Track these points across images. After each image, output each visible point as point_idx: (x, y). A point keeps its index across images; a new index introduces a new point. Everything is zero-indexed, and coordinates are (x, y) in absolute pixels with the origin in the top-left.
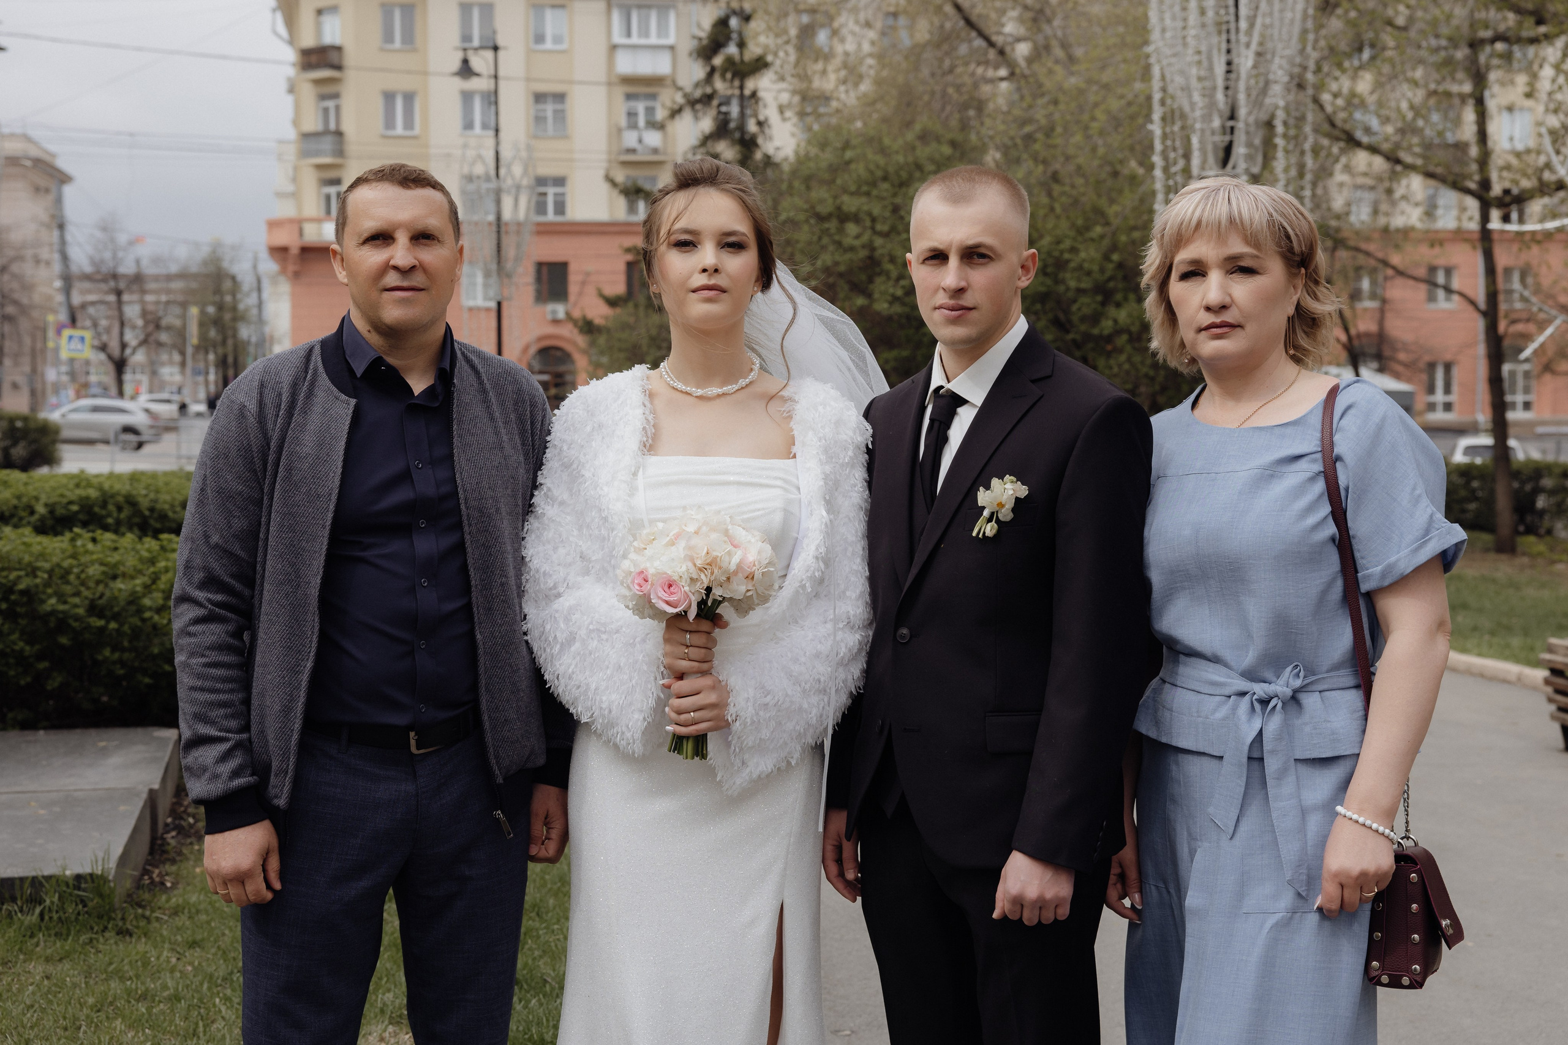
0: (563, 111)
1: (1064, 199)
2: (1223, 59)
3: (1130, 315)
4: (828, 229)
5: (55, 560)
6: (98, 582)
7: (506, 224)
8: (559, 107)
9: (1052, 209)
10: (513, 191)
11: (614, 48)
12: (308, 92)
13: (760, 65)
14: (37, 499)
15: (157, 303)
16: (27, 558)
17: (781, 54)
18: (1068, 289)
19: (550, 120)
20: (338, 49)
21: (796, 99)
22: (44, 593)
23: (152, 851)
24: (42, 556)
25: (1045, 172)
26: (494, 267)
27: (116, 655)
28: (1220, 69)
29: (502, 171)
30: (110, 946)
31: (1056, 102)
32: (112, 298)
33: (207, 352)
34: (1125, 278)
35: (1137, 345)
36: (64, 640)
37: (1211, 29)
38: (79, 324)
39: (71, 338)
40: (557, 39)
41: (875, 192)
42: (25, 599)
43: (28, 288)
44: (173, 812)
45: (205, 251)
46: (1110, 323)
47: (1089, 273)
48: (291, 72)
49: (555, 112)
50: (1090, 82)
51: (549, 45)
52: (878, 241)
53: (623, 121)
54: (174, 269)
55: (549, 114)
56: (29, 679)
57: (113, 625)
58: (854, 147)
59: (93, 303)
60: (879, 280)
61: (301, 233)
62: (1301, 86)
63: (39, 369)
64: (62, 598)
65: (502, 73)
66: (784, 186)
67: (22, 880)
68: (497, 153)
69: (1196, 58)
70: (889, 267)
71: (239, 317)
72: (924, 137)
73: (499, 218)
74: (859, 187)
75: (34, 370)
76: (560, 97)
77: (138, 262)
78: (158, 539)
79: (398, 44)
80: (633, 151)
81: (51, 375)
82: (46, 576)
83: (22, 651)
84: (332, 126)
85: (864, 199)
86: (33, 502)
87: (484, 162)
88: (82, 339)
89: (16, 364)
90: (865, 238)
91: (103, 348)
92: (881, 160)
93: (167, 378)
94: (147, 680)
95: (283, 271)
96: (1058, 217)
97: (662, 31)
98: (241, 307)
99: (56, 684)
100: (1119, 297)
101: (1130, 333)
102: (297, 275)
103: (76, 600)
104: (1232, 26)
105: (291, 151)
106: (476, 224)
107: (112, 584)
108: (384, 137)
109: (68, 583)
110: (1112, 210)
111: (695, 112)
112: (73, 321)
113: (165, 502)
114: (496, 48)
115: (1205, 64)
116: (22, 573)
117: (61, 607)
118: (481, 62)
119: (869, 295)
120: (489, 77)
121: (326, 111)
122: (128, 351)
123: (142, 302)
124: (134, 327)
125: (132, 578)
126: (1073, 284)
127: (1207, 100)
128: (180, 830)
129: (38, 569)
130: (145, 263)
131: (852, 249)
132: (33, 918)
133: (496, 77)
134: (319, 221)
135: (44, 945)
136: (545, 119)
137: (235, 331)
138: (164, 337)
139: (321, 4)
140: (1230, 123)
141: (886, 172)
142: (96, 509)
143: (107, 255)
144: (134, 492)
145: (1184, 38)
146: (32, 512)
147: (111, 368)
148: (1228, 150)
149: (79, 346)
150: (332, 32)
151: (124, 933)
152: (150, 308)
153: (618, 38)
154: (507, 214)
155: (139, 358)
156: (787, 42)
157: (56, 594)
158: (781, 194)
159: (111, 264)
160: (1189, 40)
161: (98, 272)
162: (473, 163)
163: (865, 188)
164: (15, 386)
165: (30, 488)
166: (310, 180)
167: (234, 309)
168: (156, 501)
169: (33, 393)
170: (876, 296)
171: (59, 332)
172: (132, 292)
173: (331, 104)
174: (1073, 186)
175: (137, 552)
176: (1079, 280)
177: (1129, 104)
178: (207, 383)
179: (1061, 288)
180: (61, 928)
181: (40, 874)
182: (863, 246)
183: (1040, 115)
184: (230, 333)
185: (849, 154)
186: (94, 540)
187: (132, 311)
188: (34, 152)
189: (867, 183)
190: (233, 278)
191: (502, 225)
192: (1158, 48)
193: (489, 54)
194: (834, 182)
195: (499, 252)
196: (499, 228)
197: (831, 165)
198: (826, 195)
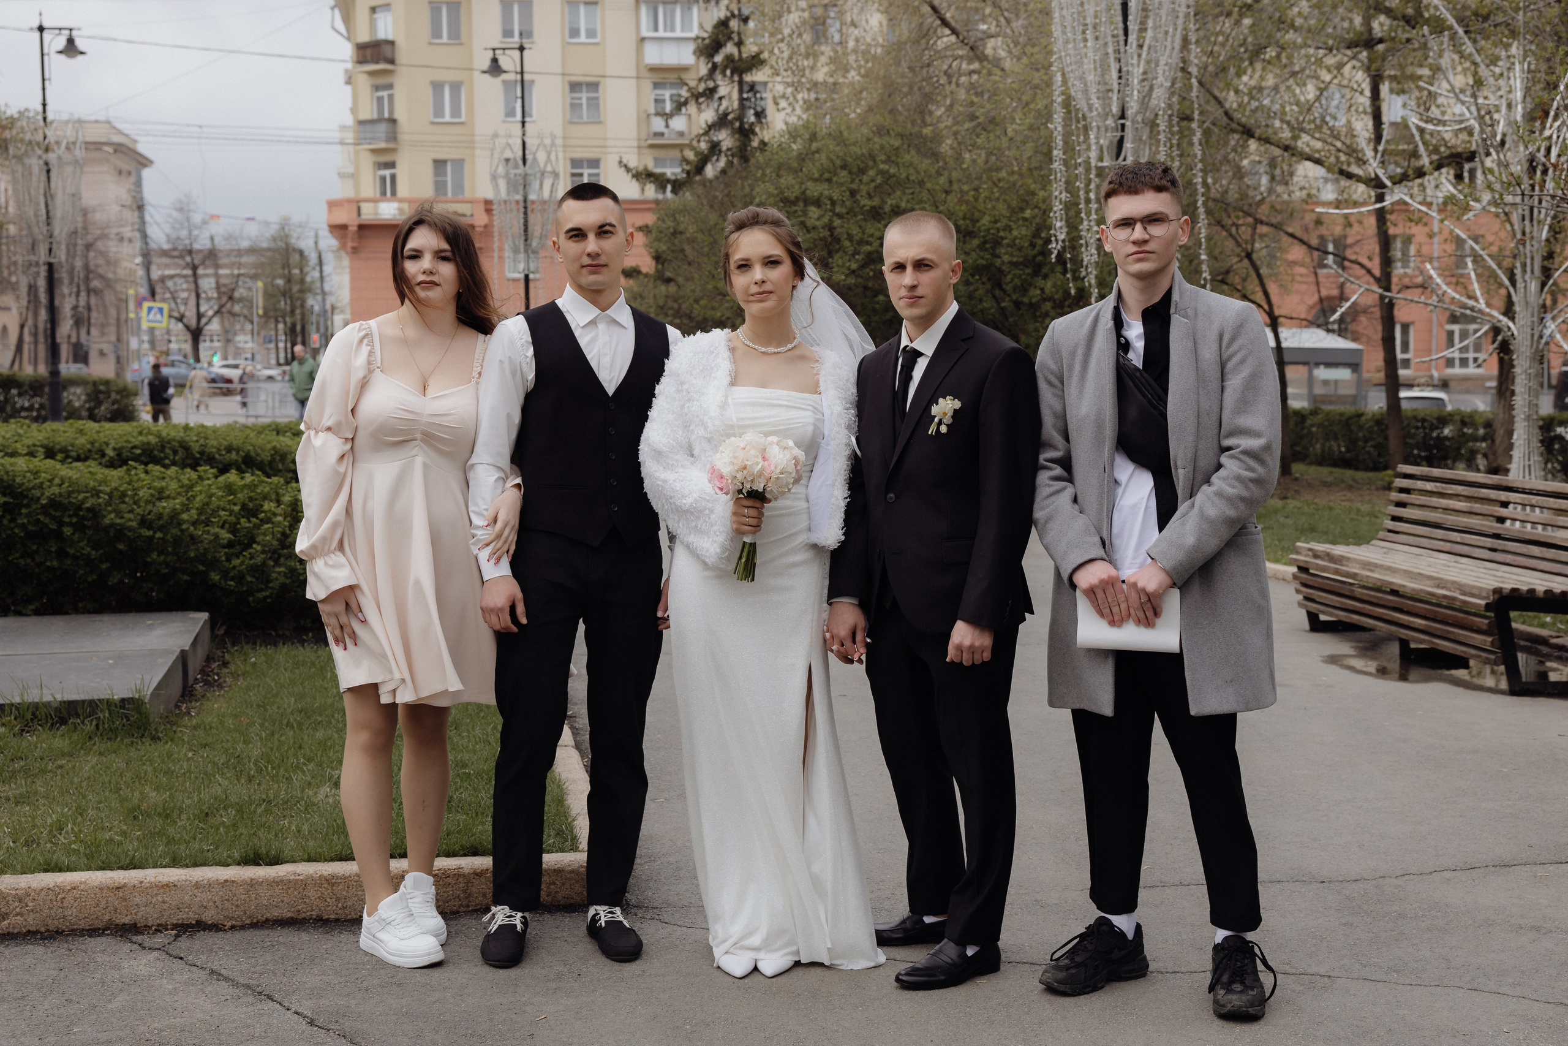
0: (597, 98)
1: (1001, 184)
3: (1054, 286)
4: (795, 212)
5: (113, 485)
6: (148, 502)
7: (532, 204)
8: (594, 95)
10: (538, 175)
11: (643, 39)
12: (364, 82)
13: (756, 61)
14: (107, 444)
15: (232, 275)
16: (92, 484)
17: (776, 51)
18: (1003, 262)
19: (585, 107)
20: (392, 43)
21: (789, 90)
22: (105, 510)
23: (183, 696)
24: (104, 482)
26: (522, 243)
27: (162, 558)
29: (529, 159)
30: (147, 748)
32: (189, 272)
33: (277, 322)
36: (121, 546)
38: (157, 297)
39: (150, 309)
40: (591, 33)
41: (835, 179)
42: (90, 515)
43: (112, 263)
44: (202, 671)
45: (274, 229)
46: (1038, 292)
47: (1020, 249)
48: (349, 66)
49: (588, 99)
51: (583, 38)
52: (837, 222)
53: (651, 108)
54: (245, 244)
55: (584, 101)
56: (95, 577)
57: (159, 535)
58: (820, 139)
59: (172, 277)
60: (837, 257)
61: (359, 214)
63: (125, 337)
64: (119, 514)
65: (526, 69)
67: (83, 701)
68: (524, 142)
71: (305, 289)
73: (525, 201)
74: (821, 175)
75: (119, 340)
76: (594, 86)
77: (212, 238)
78: (196, 471)
79: (445, 39)
80: (662, 134)
81: (134, 343)
82: (106, 497)
83: (89, 554)
84: (386, 115)
85: (826, 186)
86: (104, 447)
87: (512, 149)
88: (161, 310)
89: (103, 334)
90: (826, 220)
91: (180, 319)
92: (841, 151)
93: (241, 345)
94: (185, 577)
95: (343, 246)
97: (686, 25)
98: (308, 279)
99: (116, 581)
101: (1054, 301)
102: (355, 250)
103: (131, 516)
105: (350, 137)
106: (505, 205)
107: (158, 504)
108: (433, 123)
109: (124, 502)
111: (699, 104)
112: (153, 294)
113: (212, 446)
114: (521, 49)
116: (88, 495)
117: (118, 521)
118: (509, 61)
120: (516, 72)
121: (380, 100)
122: (204, 321)
123: (217, 276)
124: (208, 299)
125: (174, 499)
126: (1006, 258)
128: (206, 683)
129: (100, 491)
130: (216, 241)
132: (89, 727)
133: (522, 73)
134: (375, 201)
135: (99, 745)
136: (581, 105)
137: (303, 301)
138: (237, 308)
139: (374, 4)
140: (1122, 121)
141: (846, 161)
142: (156, 452)
143: (184, 233)
144: (187, 439)
146: (103, 455)
147: (189, 337)
148: (1121, 142)
149: (159, 316)
150: (386, 28)
151: (155, 739)
152: (223, 281)
153: (645, 33)
154: (532, 197)
155: (214, 327)
156: (782, 40)
157: (114, 511)
158: (756, 180)
159: (187, 242)
161: (175, 249)
163: (827, 175)
164: (102, 353)
165: (101, 435)
166: (367, 162)
167: (302, 281)
168: (205, 446)
169: (118, 360)
171: (139, 304)
172: (206, 268)
173: (384, 94)
175: (179, 481)
176: (1012, 255)
178: (277, 348)
179: (998, 262)
180: (112, 734)
181: (96, 697)
184: (298, 303)
185: (815, 145)
186: (146, 472)
187: (207, 284)
188: (117, 139)
189: (829, 172)
190: (301, 253)
191: (529, 205)
192: (1060, 58)
193: (517, 53)
194: (801, 170)
195: (526, 230)
196: (525, 208)
197: (800, 154)
198: (793, 182)
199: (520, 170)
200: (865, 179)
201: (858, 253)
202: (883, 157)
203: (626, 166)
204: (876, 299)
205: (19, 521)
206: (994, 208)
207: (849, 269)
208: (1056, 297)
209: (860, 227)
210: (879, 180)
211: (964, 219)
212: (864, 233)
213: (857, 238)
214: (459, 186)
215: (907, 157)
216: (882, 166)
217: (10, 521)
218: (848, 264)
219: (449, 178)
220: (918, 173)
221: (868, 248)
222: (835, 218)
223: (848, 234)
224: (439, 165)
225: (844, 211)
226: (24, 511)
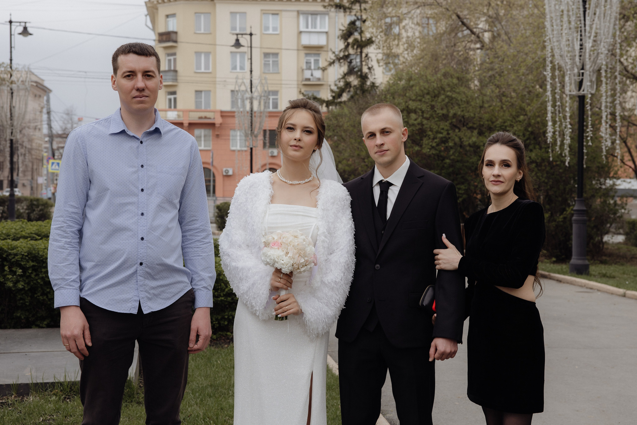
0: (277, 61)
1: (507, 103)
2: (579, 43)
3: (536, 155)
7: (255, 112)
8: (276, 59)
9: (502, 108)
10: (258, 98)
11: (301, 32)
12: (162, 52)
13: (370, 42)
17: (379, 37)
19: (271, 65)
20: (176, 33)
21: (384, 57)
25: (499, 92)
26: (250, 132)
28: (577, 47)
29: (253, 90)
31: (503, 61)
34: (534, 138)
35: (540, 168)
37: (573, 30)
38: (56, 157)
39: (52, 163)
40: (274, 29)
41: (423, 100)
48: (155, 44)
49: (273, 61)
50: (519, 52)
51: (270, 31)
52: (425, 122)
53: (304, 67)
55: (270, 62)
58: (415, 80)
60: (425, 139)
62: (613, 55)
63: (35, 178)
65: (253, 45)
66: (383, 97)
68: (251, 81)
69: (567, 43)
70: (430, 133)
72: (445, 75)
73: (252, 110)
74: (416, 98)
75: (33, 179)
76: (276, 55)
79: (202, 31)
80: (308, 80)
81: (40, 180)
84: (172, 68)
85: (419, 103)
87: (245, 85)
90: (419, 120)
92: (426, 85)
96: (504, 111)
97: (323, 25)
100: (531, 147)
101: (536, 162)
104: (583, 29)
106: (241, 112)
108: (196, 74)
110: (528, 108)
111: (340, 63)
112: (54, 156)
114: (251, 35)
115: (571, 45)
118: (244, 41)
119: (421, 146)
120: (248, 47)
121: (170, 61)
127: (571, 61)
131: (413, 125)
133: (251, 47)
134: (165, 111)
136: (269, 64)
139: (167, 13)
140: (583, 71)
141: (429, 90)
143: (69, 126)
145: (562, 34)
148: (581, 83)
149: (57, 167)
150: (173, 26)
153: (302, 29)
154: (255, 108)
156: (381, 32)
160: (564, 34)
161: (64, 133)
162: (240, 86)
163: (419, 98)
169: (32, 188)
170: (424, 146)
171: (48, 161)
173: (172, 58)
174: (512, 98)
177: (536, 62)
182: (419, 124)
183: (496, 66)
185: (412, 83)
189: (420, 96)
191: (253, 113)
192: (550, 39)
193: (248, 37)
194: (405, 95)
195: (252, 125)
196: (252, 114)
197: (404, 87)
198: (402, 101)
199: (248, 95)
200: (440, 100)
201: (436, 138)
202: (449, 89)
203: (303, 94)
204: (444, 162)
205: (41, 276)
206: (503, 115)
207: (431, 146)
208: (538, 161)
209: (437, 124)
210: (447, 100)
211: (488, 121)
212: (439, 128)
213: (435, 130)
214: (208, 104)
215: (462, 89)
216: (449, 94)
217: (36, 275)
218: (431, 144)
219: (203, 100)
220: (467, 97)
221: (440, 135)
222: (423, 120)
223: (430, 128)
224: (198, 92)
225: (428, 116)
226: (43, 270)
